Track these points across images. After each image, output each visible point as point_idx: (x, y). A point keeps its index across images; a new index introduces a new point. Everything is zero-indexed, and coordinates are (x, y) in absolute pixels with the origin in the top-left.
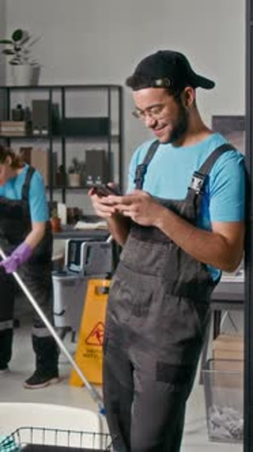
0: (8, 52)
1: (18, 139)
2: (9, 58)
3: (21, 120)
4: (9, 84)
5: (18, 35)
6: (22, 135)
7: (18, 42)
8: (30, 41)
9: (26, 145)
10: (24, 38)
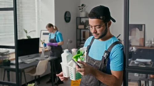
0: (80, 9)
1: (83, 29)
2: (81, 10)
3: (83, 25)
4: (81, 16)
5: (83, 5)
6: (83, 28)
7: (83, 7)
8: (86, 6)
9: (84, 31)
10: (84, 6)
